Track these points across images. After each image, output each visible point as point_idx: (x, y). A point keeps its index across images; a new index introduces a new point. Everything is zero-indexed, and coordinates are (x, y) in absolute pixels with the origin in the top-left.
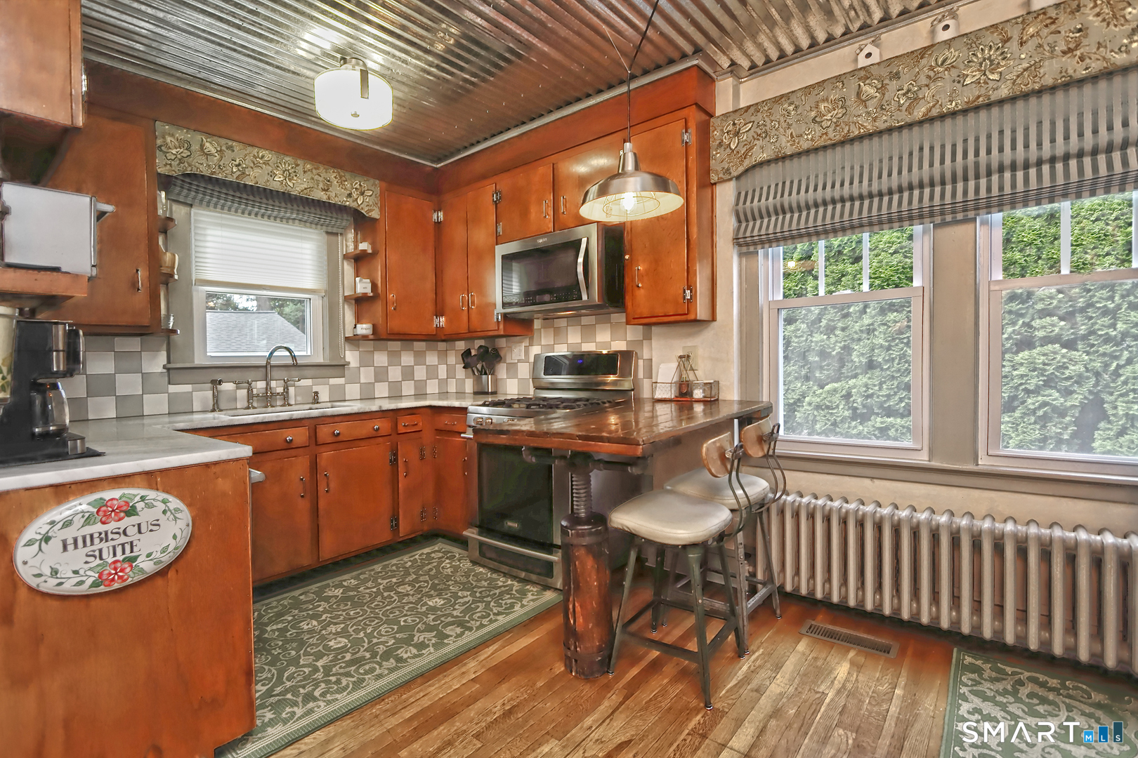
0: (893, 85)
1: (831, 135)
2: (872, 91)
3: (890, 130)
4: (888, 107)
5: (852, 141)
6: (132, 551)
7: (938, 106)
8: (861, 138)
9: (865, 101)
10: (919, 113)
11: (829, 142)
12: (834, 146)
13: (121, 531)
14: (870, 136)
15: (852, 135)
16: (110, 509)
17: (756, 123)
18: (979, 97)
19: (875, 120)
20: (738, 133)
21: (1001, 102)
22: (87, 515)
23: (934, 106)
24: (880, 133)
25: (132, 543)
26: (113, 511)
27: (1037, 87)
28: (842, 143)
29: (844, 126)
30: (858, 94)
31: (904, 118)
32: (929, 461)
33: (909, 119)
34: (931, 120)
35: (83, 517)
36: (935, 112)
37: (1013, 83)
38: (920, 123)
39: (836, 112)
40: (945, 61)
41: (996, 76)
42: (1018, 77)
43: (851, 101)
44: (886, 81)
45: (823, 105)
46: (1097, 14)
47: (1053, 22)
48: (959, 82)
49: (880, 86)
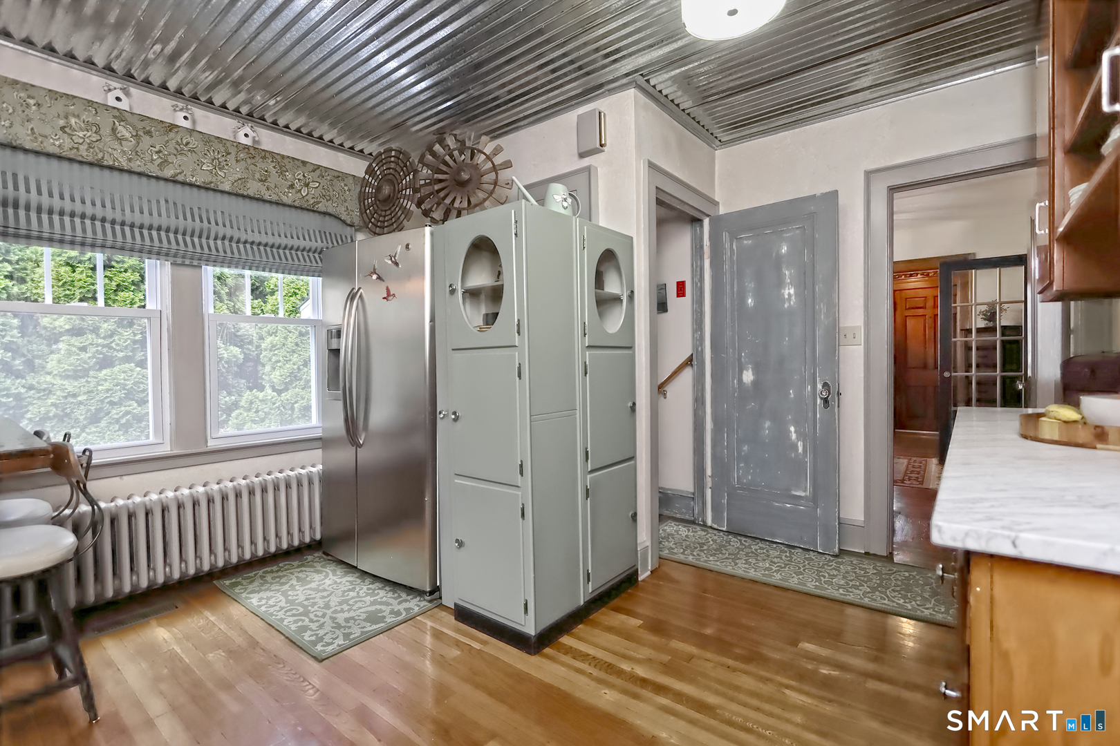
0: (146, 139)
1: (83, 153)
2: (128, 135)
3: (140, 174)
4: (142, 156)
5: (102, 167)
7: (183, 174)
8: (111, 168)
9: (119, 139)
10: (168, 173)
11: (80, 159)
12: (81, 163)
14: (121, 170)
15: (105, 163)
18: (211, 183)
19: (130, 160)
21: (222, 192)
23: (180, 173)
24: (130, 172)
27: (245, 193)
28: (91, 164)
29: (97, 151)
30: (114, 130)
31: (155, 171)
33: (160, 174)
34: (175, 182)
36: (180, 178)
37: (233, 184)
38: (166, 180)
39: (89, 134)
40: (187, 143)
41: (223, 175)
42: (235, 181)
43: (106, 131)
44: (141, 133)
45: (73, 121)
46: (274, 167)
47: (253, 158)
48: (198, 165)
49: (134, 134)
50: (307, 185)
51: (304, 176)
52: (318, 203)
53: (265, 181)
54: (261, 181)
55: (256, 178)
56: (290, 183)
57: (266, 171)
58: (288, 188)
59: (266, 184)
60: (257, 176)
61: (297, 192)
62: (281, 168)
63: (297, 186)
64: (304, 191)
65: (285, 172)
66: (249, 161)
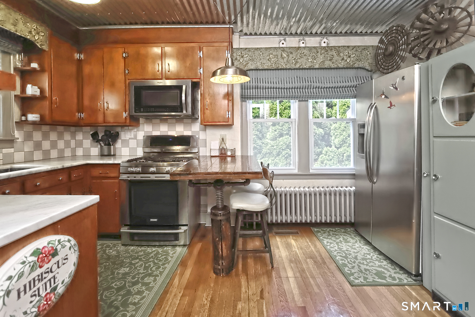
0: (291, 56)
1: (274, 66)
2: (285, 56)
3: (289, 69)
4: (290, 62)
5: (278, 69)
6: (55, 283)
7: (302, 65)
8: (281, 69)
9: (283, 58)
10: (297, 66)
11: (273, 68)
12: (273, 70)
13: (49, 270)
14: (284, 69)
15: (279, 68)
16: (44, 255)
17: (249, 55)
18: (312, 66)
19: (286, 65)
20: (243, 57)
21: (316, 69)
22: (32, 264)
23: (301, 65)
24: (286, 69)
25: (54, 276)
26: (46, 256)
27: (324, 67)
28: (276, 69)
29: (277, 64)
30: (282, 55)
31: (293, 66)
32: (298, 172)
33: (295, 67)
34: (300, 69)
35: (30, 266)
36: (301, 67)
37: (319, 65)
38: (297, 69)
39: (275, 59)
40: (304, 53)
41: (315, 61)
42: (320, 63)
43: (279, 57)
44: (289, 54)
45: (271, 56)
46: (336, 53)
47: (327, 51)
48: (307, 60)
49: (287, 55)
50: (350, 57)
51: (348, 53)
52: (355, 64)
53: (331, 60)
54: (330, 60)
55: (328, 59)
56: (342, 58)
57: (332, 55)
58: (341, 60)
59: (332, 61)
60: (329, 58)
61: (345, 61)
62: (338, 52)
63: (345, 58)
64: (349, 60)
65: (340, 53)
66: (325, 53)
